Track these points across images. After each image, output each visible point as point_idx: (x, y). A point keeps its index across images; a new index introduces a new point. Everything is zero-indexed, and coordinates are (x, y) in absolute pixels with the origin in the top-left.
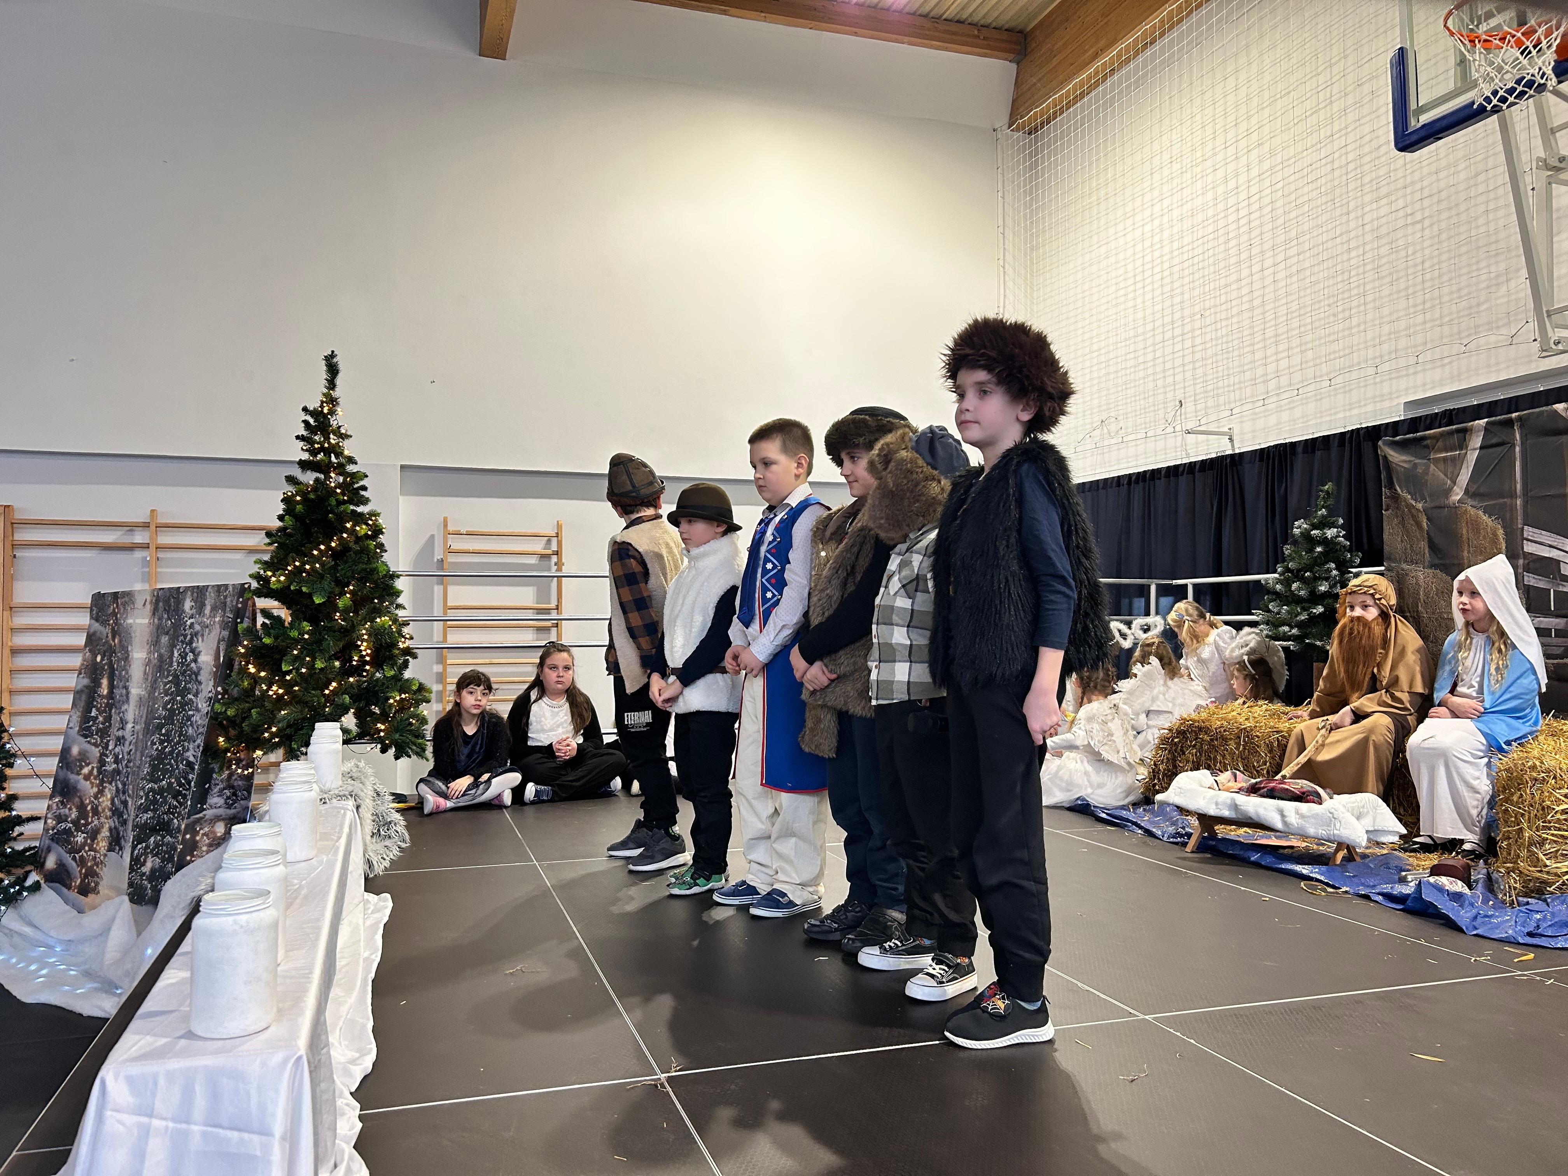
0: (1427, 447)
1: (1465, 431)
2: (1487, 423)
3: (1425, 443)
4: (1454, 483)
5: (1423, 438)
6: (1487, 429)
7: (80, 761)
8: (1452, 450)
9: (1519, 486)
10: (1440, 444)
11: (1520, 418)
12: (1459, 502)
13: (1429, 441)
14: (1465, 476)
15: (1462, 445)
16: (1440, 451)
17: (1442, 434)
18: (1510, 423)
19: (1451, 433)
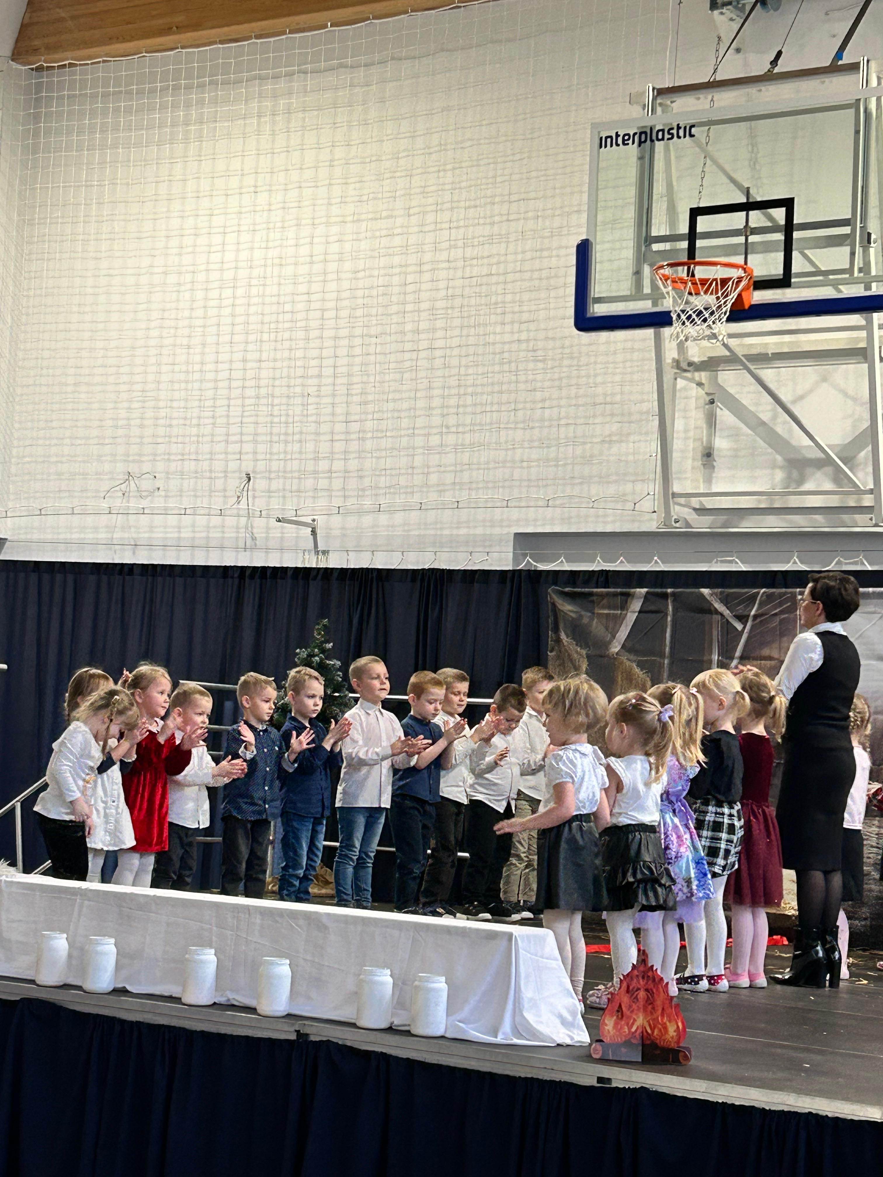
0: (593, 602)
1: (628, 595)
2: (647, 593)
3: (591, 598)
4: (614, 637)
5: (591, 594)
6: (647, 597)
8: (614, 610)
9: (667, 649)
10: (605, 601)
11: (673, 594)
12: (617, 654)
13: (595, 598)
14: (623, 633)
15: (624, 606)
16: (603, 607)
17: (608, 594)
18: (665, 596)
19: (615, 595)
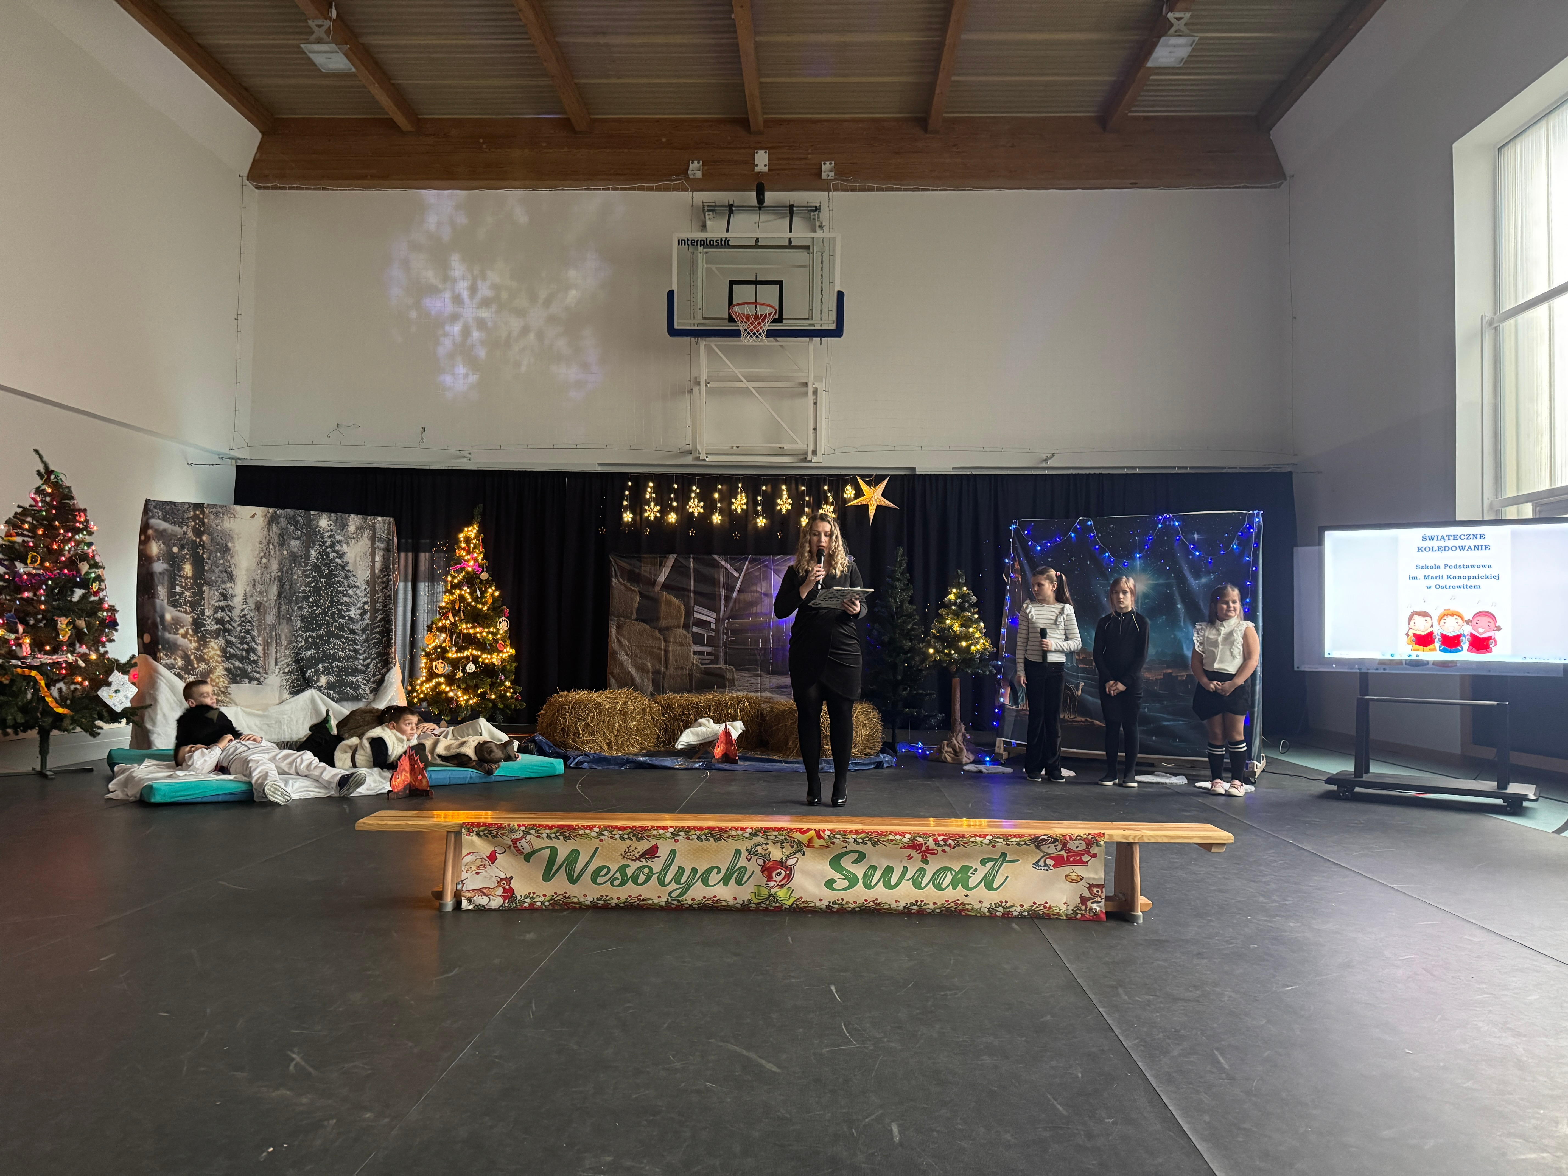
7: (175, 624)
